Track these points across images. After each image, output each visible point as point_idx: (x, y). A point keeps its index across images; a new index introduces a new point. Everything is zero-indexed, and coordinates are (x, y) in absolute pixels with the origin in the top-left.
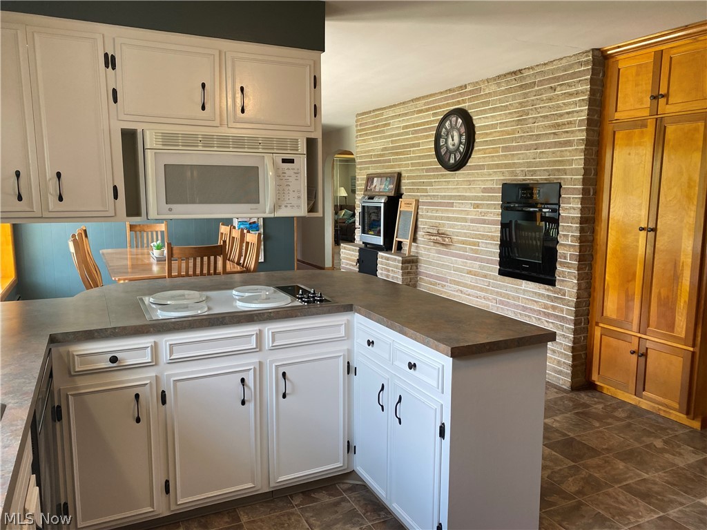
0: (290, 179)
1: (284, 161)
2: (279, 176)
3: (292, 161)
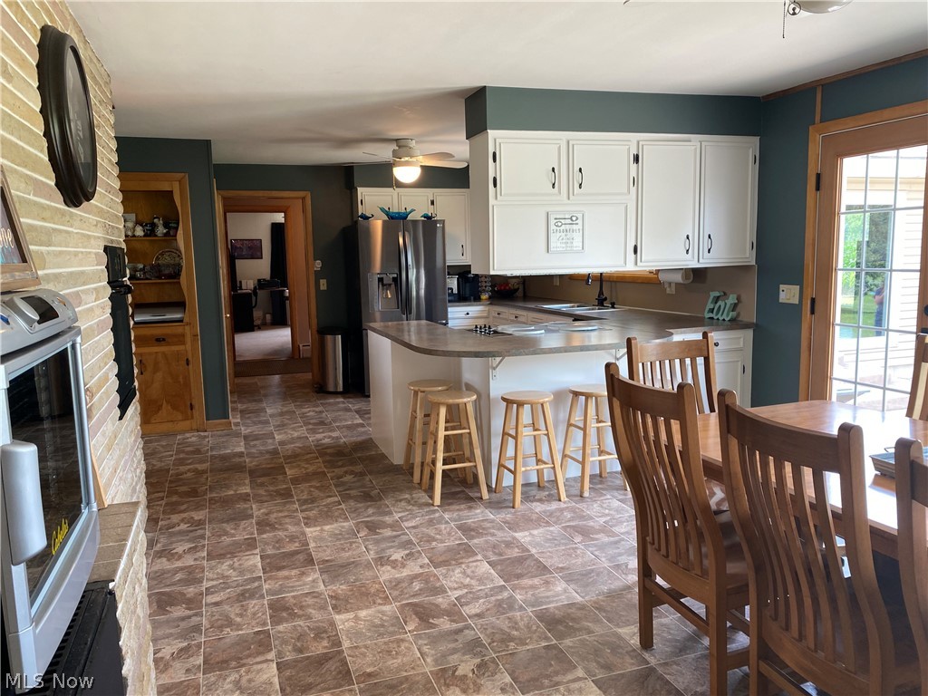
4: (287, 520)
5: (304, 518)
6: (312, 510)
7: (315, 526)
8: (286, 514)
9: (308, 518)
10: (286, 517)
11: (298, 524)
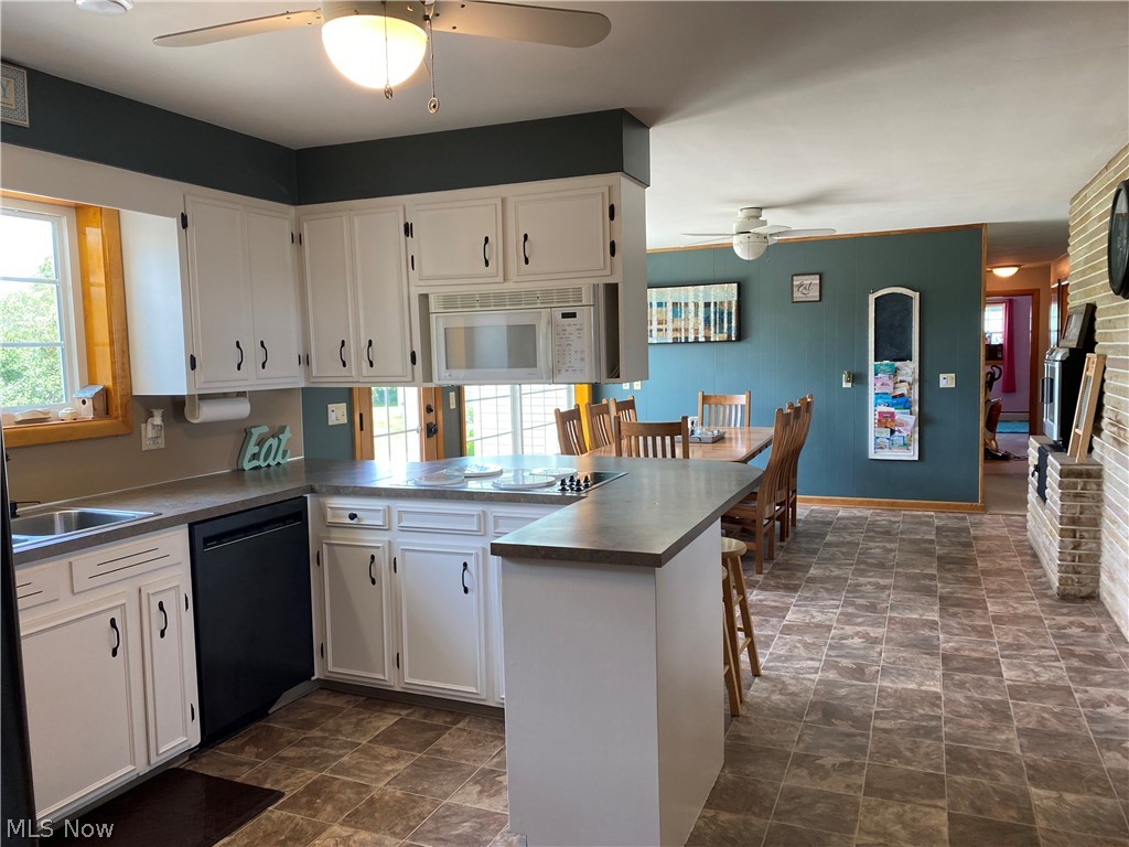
0: (572, 337)
1: (565, 316)
2: (558, 334)
3: (573, 315)
4: (964, 710)
5: (939, 706)
6: (922, 715)
7: (926, 692)
8: (965, 720)
9: (934, 705)
10: (966, 716)
11: (949, 701)
